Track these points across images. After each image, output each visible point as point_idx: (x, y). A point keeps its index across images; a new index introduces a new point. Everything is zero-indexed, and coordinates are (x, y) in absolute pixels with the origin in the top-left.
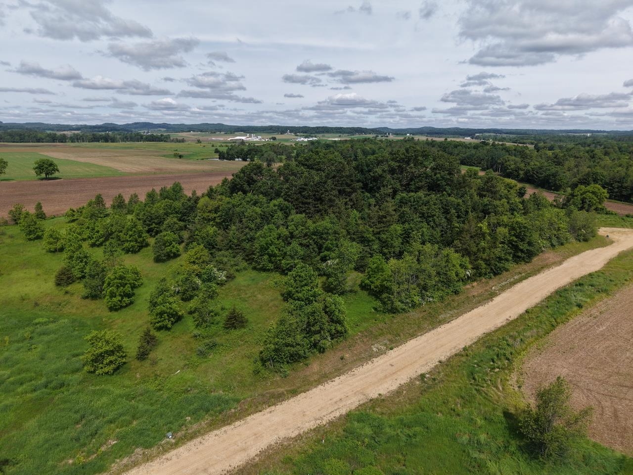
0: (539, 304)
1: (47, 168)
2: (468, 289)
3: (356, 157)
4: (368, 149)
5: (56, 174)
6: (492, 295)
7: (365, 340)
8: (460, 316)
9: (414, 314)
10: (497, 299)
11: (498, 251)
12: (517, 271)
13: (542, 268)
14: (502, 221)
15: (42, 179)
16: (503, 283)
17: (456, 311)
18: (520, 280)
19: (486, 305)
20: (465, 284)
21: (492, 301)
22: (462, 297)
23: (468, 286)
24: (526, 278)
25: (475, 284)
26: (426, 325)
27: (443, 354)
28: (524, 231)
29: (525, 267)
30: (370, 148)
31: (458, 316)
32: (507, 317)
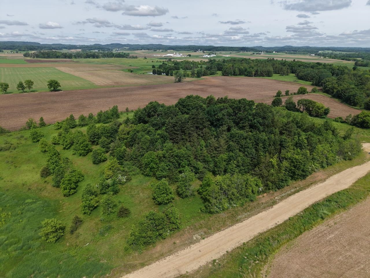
0: (298, 214)
1: (54, 85)
2: (260, 198)
3: (235, 73)
5: (59, 88)
6: (274, 203)
7: (190, 231)
8: (250, 217)
9: (223, 215)
10: (275, 207)
11: (281, 175)
12: (294, 186)
13: (311, 184)
14: (287, 156)
15: (52, 91)
16: (283, 195)
17: (249, 213)
18: (294, 193)
19: (268, 211)
20: (259, 195)
21: (272, 208)
22: (255, 203)
23: (260, 196)
24: (298, 191)
25: (265, 195)
26: (228, 223)
27: (230, 247)
28: (299, 165)
29: (301, 183)
31: (249, 216)
32: (277, 222)
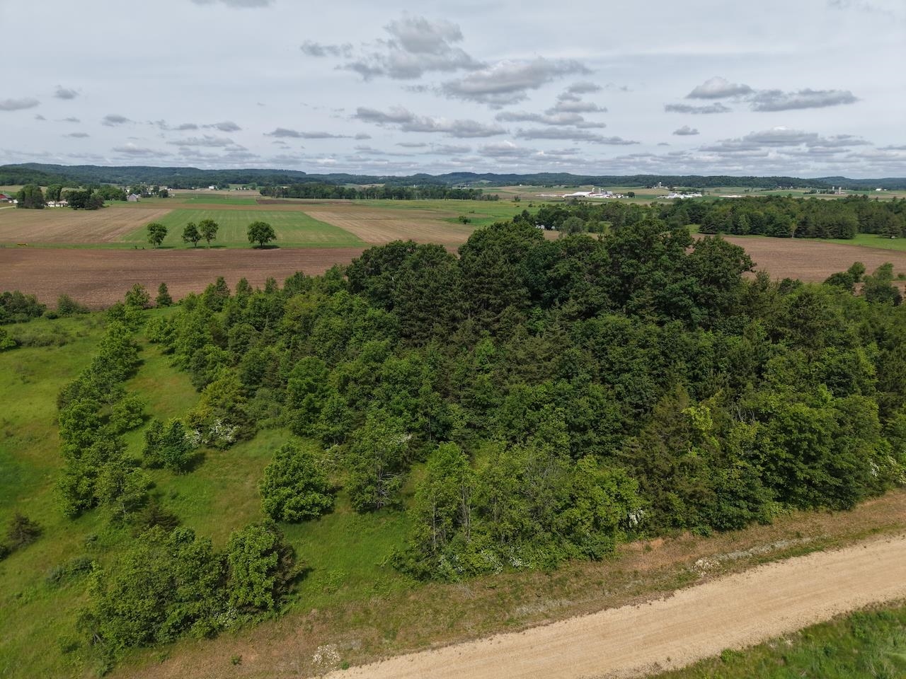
0: (771, 641)
1: (261, 234)
2: (632, 552)
4: (762, 214)
5: (272, 242)
6: (687, 580)
7: (316, 629)
8: (563, 618)
9: (463, 590)
10: (683, 596)
11: (730, 476)
12: (795, 527)
13: (875, 531)
14: (766, 405)
15: (256, 248)
16: (732, 555)
17: (565, 602)
18: (784, 556)
19: (643, 606)
20: (630, 539)
21: (667, 597)
22: (604, 569)
23: (636, 545)
24: (805, 551)
25: (657, 543)
26: (468, 625)
29: (826, 521)
30: (765, 213)
31: (563, 614)
32: (661, 660)
